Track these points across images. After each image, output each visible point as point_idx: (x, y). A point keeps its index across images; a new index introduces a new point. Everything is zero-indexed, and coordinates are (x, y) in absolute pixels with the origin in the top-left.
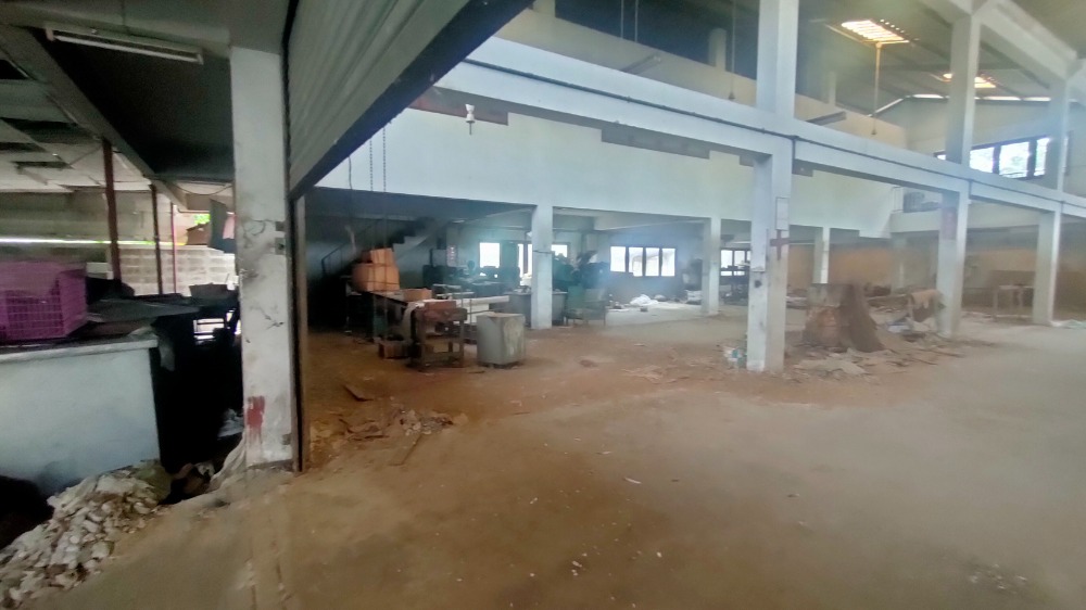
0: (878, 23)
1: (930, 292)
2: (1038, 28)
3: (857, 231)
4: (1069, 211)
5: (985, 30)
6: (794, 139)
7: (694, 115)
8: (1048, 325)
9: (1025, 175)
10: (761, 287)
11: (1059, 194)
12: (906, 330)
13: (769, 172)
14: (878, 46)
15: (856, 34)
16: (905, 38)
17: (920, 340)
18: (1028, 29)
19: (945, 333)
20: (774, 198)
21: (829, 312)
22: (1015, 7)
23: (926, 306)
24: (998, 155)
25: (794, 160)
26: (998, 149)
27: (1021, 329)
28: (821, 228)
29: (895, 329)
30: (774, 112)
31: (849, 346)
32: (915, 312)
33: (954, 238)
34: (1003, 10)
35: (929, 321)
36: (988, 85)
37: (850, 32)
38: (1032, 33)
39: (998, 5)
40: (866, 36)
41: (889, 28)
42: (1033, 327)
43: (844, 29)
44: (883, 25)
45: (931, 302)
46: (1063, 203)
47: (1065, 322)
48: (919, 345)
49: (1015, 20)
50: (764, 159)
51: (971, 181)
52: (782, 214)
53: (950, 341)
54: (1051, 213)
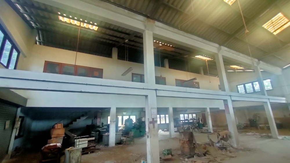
1: (226, 131)
4: (272, 101)
5: (223, 56)
6: (156, 90)
7: (114, 86)
8: (277, 138)
9: (253, 92)
10: (149, 138)
12: (221, 146)
13: (148, 100)
14: (206, 61)
15: (200, 58)
16: (212, 59)
17: (224, 149)
18: (238, 55)
19: (235, 146)
20: (150, 108)
21: (185, 142)
22: (231, 51)
23: (225, 137)
24: (253, 85)
25: (157, 96)
26: (252, 83)
27: (267, 141)
28: (206, 108)
29: (218, 145)
30: (148, 83)
31: (194, 155)
32: (221, 139)
33: (229, 113)
34: (229, 52)
35: (228, 142)
36: (242, 68)
37: (198, 58)
38: (241, 56)
39: (225, 50)
40: (203, 58)
41: (206, 57)
42: (272, 139)
43: (196, 58)
44: (204, 56)
45: (226, 135)
46: (269, 99)
47: (283, 137)
48: (224, 152)
49: (233, 53)
50: (146, 96)
51: (230, 96)
52: (154, 113)
53: (236, 149)
54: (266, 102)
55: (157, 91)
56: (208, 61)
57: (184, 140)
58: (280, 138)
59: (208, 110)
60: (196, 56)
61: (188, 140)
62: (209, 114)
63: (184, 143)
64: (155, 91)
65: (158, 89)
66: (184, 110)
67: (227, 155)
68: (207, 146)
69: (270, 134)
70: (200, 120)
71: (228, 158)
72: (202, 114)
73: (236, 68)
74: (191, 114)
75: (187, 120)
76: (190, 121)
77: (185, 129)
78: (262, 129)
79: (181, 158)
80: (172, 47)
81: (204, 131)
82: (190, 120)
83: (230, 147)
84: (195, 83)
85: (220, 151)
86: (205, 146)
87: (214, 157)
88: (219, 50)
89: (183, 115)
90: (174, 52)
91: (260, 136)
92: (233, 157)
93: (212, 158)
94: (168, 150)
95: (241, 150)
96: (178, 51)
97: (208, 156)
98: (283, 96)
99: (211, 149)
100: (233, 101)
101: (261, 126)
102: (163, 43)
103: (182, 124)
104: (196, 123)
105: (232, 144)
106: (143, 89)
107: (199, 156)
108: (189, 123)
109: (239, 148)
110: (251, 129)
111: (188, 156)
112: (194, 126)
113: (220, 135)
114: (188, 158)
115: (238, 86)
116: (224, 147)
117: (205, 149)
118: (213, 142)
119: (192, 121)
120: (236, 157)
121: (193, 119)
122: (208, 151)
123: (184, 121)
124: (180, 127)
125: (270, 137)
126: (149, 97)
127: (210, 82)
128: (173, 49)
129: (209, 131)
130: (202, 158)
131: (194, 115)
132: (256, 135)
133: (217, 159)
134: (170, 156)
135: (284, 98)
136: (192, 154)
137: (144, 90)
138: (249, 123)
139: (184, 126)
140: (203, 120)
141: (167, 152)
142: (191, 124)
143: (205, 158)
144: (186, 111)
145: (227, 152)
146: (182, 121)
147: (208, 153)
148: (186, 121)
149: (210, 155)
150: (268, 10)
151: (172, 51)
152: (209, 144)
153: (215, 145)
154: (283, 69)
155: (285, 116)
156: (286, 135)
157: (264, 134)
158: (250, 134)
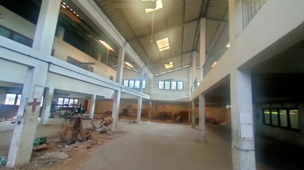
0: (107, 44)
1: (110, 118)
2: (137, 56)
3: (104, 97)
4: (144, 97)
5: (126, 52)
6: (50, 63)
8: (139, 123)
9: (133, 87)
10: (20, 124)
11: (142, 93)
12: (102, 130)
13: (33, 74)
14: (108, 49)
15: (103, 45)
16: (114, 50)
17: (105, 133)
18: (135, 56)
19: (113, 130)
20: (34, 85)
21: (69, 128)
22: (132, 50)
23: (108, 122)
24: (135, 82)
25: (49, 71)
26: (135, 81)
27: (133, 125)
28: (94, 95)
29: (99, 130)
30: (38, 50)
31: (76, 141)
32: (104, 124)
33: (116, 102)
34: (130, 50)
35: (109, 126)
36: (132, 67)
37: (102, 43)
38: (137, 57)
39: (129, 48)
40: (106, 46)
41: (110, 46)
42: (136, 124)
43: (100, 42)
44: (108, 44)
45: (109, 121)
46: (142, 95)
47: (142, 122)
48: (104, 135)
49: (133, 53)
50: (31, 68)
51: (121, 88)
52: (38, 92)
53: (114, 132)
54: (140, 97)
55: (51, 65)
56: (110, 50)
57: (69, 126)
58: (141, 123)
59: (95, 97)
60: (100, 41)
61: (73, 126)
62: (94, 101)
63: (67, 129)
64: (47, 64)
65: (53, 63)
66: (65, 94)
67: (106, 138)
68: (90, 131)
69: (135, 121)
70: (82, 106)
71: (108, 140)
72: (86, 101)
73: (128, 65)
74: (73, 100)
75: (66, 105)
76: (69, 106)
77: (62, 114)
78: (132, 116)
79: (60, 146)
80: (78, 17)
81: (84, 118)
82: (71, 105)
83: (109, 131)
84: (89, 67)
85: (101, 136)
86: (88, 131)
87: (95, 141)
88: (125, 45)
89: (63, 99)
90: (78, 24)
91: (129, 122)
92: (111, 139)
93: (94, 142)
94: (41, 139)
95: (117, 132)
96: (83, 25)
97: (89, 141)
98: (149, 95)
99: (93, 134)
100: (122, 92)
101: (132, 114)
102: (68, 7)
103: (59, 109)
104: (77, 109)
105: (111, 129)
106: (29, 56)
107: (80, 141)
108: (68, 109)
109: (116, 131)
110: (123, 117)
111: (70, 142)
112: (73, 112)
113: (104, 121)
114: (69, 145)
115: (125, 81)
116: (105, 131)
117: (87, 134)
118: (95, 127)
119: (72, 106)
120: (113, 138)
121: (74, 105)
122: (90, 136)
123: (61, 106)
124: (55, 112)
125: (135, 122)
126: (36, 70)
127: (106, 71)
128: (78, 21)
129: (89, 117)
130: (85, 142)
131: (76, 101)
132: (127, 121)
133: (98, 142)
134: (44, 146)
135: (149, 96)
136: (74, 140)
137: (30, 58)
138: (122, 112)
139: (61, 112)
140: (84, 106)
141: (39, 141)
142: (70, 110)
143: (88, 143)
144: (68, 95)
145: (106, 135)
146: (60, 105)
147: (90, 138)
148: (64, 106)
149: (90, 139)
150: (164, 32)
151: (75, 22)
152: (91, 130)
153: (96, 130)
154: (155, 76)
155: (145, 108)
156: (143, 121)
157: (132, 121)
158: (123, 120)
